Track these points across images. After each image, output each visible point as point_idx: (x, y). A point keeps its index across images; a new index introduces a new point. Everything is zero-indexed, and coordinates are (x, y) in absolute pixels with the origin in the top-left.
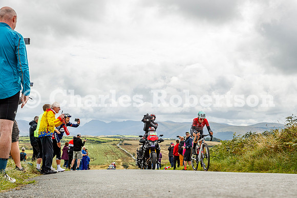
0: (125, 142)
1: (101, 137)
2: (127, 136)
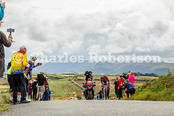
1: (59, 74)
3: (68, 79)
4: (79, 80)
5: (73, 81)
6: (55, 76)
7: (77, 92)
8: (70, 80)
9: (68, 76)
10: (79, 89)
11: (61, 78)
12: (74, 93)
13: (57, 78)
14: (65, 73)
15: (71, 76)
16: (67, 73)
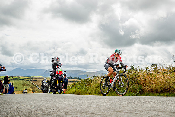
0: (34, 79)
1: (21, 77)
2: (34, 76)
3: (27, 80)
4: (34, 80)
5: (30, 81)
6: (18, 78)
7: (32, 88)
8: (28, 81)
9: (27, 78)
10: (34, 86)
11: (22, 79)
12: (30, 88)
13: (20, 79)
14: (25, 76)
15: (29, 78)
16: (26, 76)
